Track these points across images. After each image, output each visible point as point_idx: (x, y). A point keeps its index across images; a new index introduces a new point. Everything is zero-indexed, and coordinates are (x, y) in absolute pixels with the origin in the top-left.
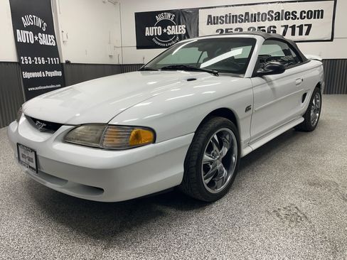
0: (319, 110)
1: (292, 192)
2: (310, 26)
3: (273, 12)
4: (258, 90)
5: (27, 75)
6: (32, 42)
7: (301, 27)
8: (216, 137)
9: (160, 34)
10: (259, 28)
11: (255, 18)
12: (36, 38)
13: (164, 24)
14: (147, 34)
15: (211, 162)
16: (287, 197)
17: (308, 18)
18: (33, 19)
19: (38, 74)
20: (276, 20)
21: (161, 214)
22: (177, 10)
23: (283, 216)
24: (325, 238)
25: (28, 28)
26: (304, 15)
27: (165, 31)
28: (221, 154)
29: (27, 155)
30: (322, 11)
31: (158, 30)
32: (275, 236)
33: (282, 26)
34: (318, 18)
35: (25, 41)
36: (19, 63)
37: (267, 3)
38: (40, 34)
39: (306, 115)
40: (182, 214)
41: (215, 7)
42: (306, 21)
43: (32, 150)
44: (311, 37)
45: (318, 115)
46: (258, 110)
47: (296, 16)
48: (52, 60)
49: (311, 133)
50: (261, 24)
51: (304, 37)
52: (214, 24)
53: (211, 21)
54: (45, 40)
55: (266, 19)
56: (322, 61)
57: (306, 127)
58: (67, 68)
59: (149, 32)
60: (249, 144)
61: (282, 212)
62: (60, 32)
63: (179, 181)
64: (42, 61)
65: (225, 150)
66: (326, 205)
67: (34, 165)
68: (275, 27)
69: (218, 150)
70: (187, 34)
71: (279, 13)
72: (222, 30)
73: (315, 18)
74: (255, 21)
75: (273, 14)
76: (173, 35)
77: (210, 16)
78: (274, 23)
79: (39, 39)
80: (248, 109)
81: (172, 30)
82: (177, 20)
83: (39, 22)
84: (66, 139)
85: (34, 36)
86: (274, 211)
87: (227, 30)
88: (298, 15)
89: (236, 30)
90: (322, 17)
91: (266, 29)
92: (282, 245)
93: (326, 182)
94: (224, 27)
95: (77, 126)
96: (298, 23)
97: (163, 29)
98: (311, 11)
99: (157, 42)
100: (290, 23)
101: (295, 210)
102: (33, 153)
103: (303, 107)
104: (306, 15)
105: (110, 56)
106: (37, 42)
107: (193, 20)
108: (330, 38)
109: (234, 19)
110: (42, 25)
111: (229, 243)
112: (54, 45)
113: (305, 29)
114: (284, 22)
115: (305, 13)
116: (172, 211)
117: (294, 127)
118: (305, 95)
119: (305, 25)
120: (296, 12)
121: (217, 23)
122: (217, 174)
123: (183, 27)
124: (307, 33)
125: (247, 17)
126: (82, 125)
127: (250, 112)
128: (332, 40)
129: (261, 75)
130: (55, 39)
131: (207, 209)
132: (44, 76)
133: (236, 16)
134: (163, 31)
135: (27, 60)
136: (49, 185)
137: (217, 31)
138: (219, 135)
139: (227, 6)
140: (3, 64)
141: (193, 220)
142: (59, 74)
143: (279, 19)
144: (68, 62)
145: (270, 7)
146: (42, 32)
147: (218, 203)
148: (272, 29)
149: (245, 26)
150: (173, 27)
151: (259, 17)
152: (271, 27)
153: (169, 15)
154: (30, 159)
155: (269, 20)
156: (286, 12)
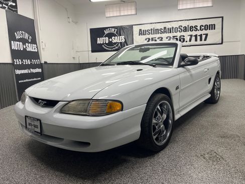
0: (219, 89)
1: (211, 143)
2: (207, 35)
3: (182, 26)
4: (182, 76)
5: (18, 72)
6: (22, 49)
7: (201, 36)
8: (159, 107)
9: (107, 42)
10: (174, 37)
11: (170, 31)
12: (25, 47)
13: (110, 35)
14: (98, 42)
15: (157, 124)
16: (208, 146)
17: (205, 30)
18: (22, 34)
19: (26, 71)
20: (184, 31)
21: (125, 161)
22: (118, 26)
23: (208, 158)
24: (237, 170)
25: (19, 40)
26: (202, 28)
27: (111, 40)
28: (163, 118)
29: (33, 123)
30: (214, 25)
31: (107, 40)
32: (205, 171)
33: (189, 36)
34: (212, 29)
35: (17, 49)
36: (13, 64)
37: (178, 21)
38: (27, 44)
39: (212, 92)
40: (140, 160)
41: (144, 24)
42: (204, 32)
43: (38, 120)
44: (208, 42)
45: (219, 92)
46: (183, 89)
47: (197, 29)
48: (35, 62)
49: (216, 104)
50: (175, 34)
51: (203, 42)
52: (144, 35)
53: (141, 33)
54: (30, 48)
55: (177, 31)
56: (219, 57)
57: (212, 100)
58: (45, 66)
59: (100, 41)
60: (178, 112)
61: (207, 156)
62: (41, 42)
63: (137, 137)
64: (28, 62)
65: (165, 116)
66: (234, 150)
67: (38, 130)
68: (184, 36)
69: (160, 116)
70: (125, 42)
71: (186, 27)
72: (149, 39)
73: (210, 29)
74: (170, 32)
75: (182, 28)
76: (116, 43)
77: (140, 30)
78: (183, 33)
79: (26, 47)
80: (177, 88)
81: (115, 40)
82: (118, 32)
83: (26, 36)
84: (62, 111)
85: (23, 45)
86: (201, 155)
87: (152, 39)
88: (199, 28)
89: (159, 38)
90: (214, 29)
91: (178, 37)
92: (210, 176)
93: (232, 135)
94: (151, 36)
95: (70, 102)
96: (199, 33)
97: (109, 39)
98: (207, 25)
99: (105, 48)
100: (194, 33)
101: (215, 154)
102: (39, 121)
103: (210, 86)
104: (203, 28)
105: (74, 58)
106: (25, 50)
107: (129, 33)
108: (221, 42)
109: (157, 31)
110: (29, 37)
111: (175, 177)
112: (37, 51)
113: (204, 37)
114: (190, 33)
115: (203, 26)
116: (133, 159)
117: (204, 101)
118: (210, 79)
119: (204, 34)
120: (197, 26)
121: (146, 34)
122: (160, 132)
123: (123, 37)
124: (205, 40)
125: (165, 30)
126: (73, 101)
127: (178, 90)
128: (222, 43)
129: (183, 66)
130: (37, 47)
131: (156, 156)
132: (29, 72)
133: (158, 29)
134: (109, 40)
135: (18, 62)
136: (50, 143)
137: (146, 39)
138: (161, 106)
139: (151, 23)
140: (2, 65)
141: (148, 164)
142: (40, 70)
143: (186, 31)
144: (46, 63)
145: (180, 23)
146: (29, 43)
147: (162, 152)
148: (182, 37)
149: (164, 35)
150: (116, 37)
151: (173, 30)
152: (181, 36)
153: (113, 29)
154: (36, 126)
155: (180, 32)
156: (191, 27)
